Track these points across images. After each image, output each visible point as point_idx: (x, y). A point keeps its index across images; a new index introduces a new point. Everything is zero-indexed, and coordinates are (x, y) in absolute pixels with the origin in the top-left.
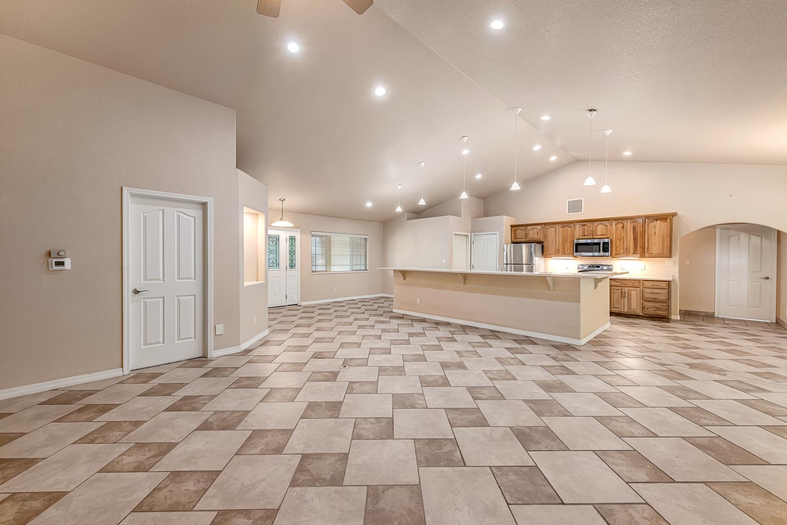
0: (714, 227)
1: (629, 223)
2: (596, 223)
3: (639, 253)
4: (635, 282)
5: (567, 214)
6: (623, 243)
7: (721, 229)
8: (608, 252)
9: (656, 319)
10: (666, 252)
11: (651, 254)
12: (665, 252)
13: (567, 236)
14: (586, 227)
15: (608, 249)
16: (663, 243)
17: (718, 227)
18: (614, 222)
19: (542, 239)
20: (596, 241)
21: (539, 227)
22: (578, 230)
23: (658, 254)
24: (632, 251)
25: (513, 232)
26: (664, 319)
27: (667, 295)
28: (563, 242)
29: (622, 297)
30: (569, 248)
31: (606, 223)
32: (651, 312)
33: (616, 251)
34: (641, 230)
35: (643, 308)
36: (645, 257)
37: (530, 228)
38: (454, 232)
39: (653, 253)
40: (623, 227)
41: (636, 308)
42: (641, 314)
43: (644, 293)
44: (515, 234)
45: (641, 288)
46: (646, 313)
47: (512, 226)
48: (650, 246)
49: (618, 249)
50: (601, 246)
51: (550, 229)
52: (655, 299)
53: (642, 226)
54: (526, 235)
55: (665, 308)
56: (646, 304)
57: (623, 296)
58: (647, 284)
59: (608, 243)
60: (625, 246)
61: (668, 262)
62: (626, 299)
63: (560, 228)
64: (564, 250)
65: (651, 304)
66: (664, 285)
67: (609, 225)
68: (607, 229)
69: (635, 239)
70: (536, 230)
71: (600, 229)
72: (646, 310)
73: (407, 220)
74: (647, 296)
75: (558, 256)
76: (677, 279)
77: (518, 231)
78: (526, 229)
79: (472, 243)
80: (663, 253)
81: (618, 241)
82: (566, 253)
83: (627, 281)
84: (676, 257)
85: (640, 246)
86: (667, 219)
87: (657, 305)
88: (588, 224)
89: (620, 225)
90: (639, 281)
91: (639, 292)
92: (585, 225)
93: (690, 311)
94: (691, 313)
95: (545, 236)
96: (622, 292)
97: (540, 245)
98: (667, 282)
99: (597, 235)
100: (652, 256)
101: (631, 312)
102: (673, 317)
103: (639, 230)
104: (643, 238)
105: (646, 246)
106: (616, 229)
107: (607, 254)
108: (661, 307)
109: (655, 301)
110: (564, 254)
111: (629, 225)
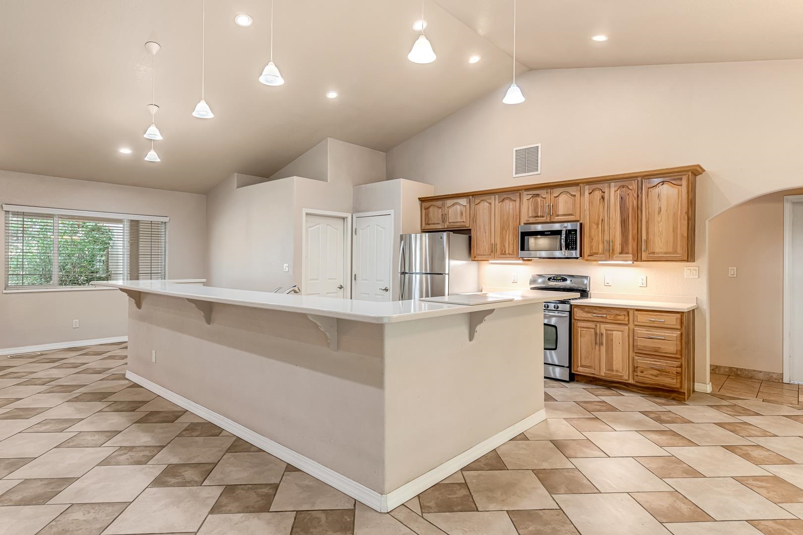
0: (778, 197)
1: (613, 190)
2: (556, 192)
3: (630, 251)
4: (618, 312)
5: (514, 176)
6: (603, 231)
7: (794, 203)
8: (576, 250)
9: (660, 393)
10: (681, 250)
11: (653, 253)
12: (679, 250)
13: (508, 218)
14: (539, 199)
15: (576, 245)
16: (675, 230)
17: (787, 200)
18: (587, 187)
19: (468, 225)
20: (557, 227)
21: (463, 201)
22: (526, 208)
23: (666, 253)
24: (618, 248)
25: (424, 211)
26: (674, 395)
27: (679, 343)
28: (502, 228)
29: (596, 343)
30: (511, 242)
31: (573, 190)
32: (650, 378)
33: (591, 248)
34: (635, 203)
35: (635, 369)
36: (641, 261)
37: (449, 202)
38: (305, 211)
39: (657, 250)
40: (603, 198)
41: (621, 368)
42: (631, 381)
43: (636, 338)
44: (427, 215)
45: (631, 326)
46: (640, 379)
47: (422, 200)
48: (651, 237)
49: (594, 244)
50: (563, 236)
51: (482, 204)
52: (657, 350)
53: (636, 195)
54: (444, 218)
55: (674, 370)
56: (642, 362)
57: (598, 341)
58: (642, 318)
59: (576, 231)
60: (606, 238)
61: (687, 271)
62: (603, 349)
63: (497, 201)
64: (504, 246)
65: (649, 361)
66: (673, 320)
67: (578, 194)
68: (574, 204)
69: (624, 223)
70: (458, 207)
71: (563, 203)
72: (639, 373)
73: (237, 188)
74: (641, 343)
75: (494, 258)
76: (705, 306)
77: (431, 209)
78: (443, 205)
79: (354, 232)
80: (675, 252)
81: (595, 226)
82: (507, 252)
83: (604, 311)
84: (703, 261)
85: (633, 239)
86: (681, 179)
87: (661, 363)
88: (543, 193)
89: (598, 194)
90: (626, 311)
91: (626, 334)
92: (538, 195)
93: (737, 369)
94: (739, 373)
95: (474, 219)
96: (596, 334)
97: (465, 237)
98: (679, 315)
99: (558, 216)
100: (655, 258)
101: (613, 376)
102: (698, 387)
103: (631, 202)
104: (638, 220)
105: (644, 237)
106: (591, 203)
107: (574, 253)
108: (668, 369)
109: (655, 354)
110: (503, 254)
111: (613, 194)
